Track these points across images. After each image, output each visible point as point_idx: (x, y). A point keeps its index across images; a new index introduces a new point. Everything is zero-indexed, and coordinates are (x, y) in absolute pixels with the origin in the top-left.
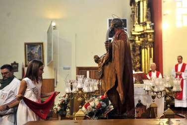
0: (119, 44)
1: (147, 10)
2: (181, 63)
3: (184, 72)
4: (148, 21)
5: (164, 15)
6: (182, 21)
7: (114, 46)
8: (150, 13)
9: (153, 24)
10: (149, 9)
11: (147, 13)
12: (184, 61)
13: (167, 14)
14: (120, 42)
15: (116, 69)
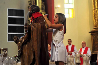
0: (37, 26)
1: (42, 4)
2: (71, 44)
3: (73, 52)
4: (43, 12)
5: (56, 8)
6: (69, 13)
7: (33, 28)
8: (44, 6)
9: (47, 14)
10: (44, 3)
11: (42, 6)
12: (72, 43)
13: (58, 7)
14: (38, 25)
15: (34, 48)
